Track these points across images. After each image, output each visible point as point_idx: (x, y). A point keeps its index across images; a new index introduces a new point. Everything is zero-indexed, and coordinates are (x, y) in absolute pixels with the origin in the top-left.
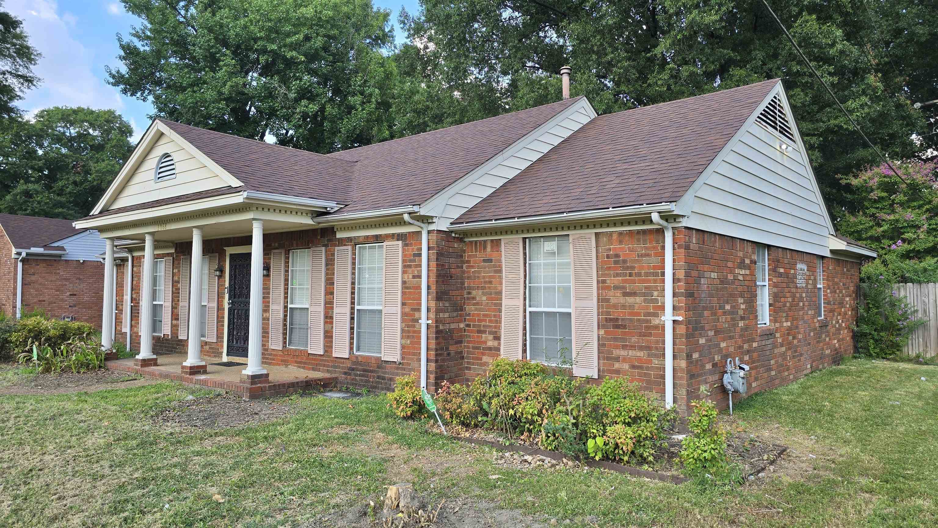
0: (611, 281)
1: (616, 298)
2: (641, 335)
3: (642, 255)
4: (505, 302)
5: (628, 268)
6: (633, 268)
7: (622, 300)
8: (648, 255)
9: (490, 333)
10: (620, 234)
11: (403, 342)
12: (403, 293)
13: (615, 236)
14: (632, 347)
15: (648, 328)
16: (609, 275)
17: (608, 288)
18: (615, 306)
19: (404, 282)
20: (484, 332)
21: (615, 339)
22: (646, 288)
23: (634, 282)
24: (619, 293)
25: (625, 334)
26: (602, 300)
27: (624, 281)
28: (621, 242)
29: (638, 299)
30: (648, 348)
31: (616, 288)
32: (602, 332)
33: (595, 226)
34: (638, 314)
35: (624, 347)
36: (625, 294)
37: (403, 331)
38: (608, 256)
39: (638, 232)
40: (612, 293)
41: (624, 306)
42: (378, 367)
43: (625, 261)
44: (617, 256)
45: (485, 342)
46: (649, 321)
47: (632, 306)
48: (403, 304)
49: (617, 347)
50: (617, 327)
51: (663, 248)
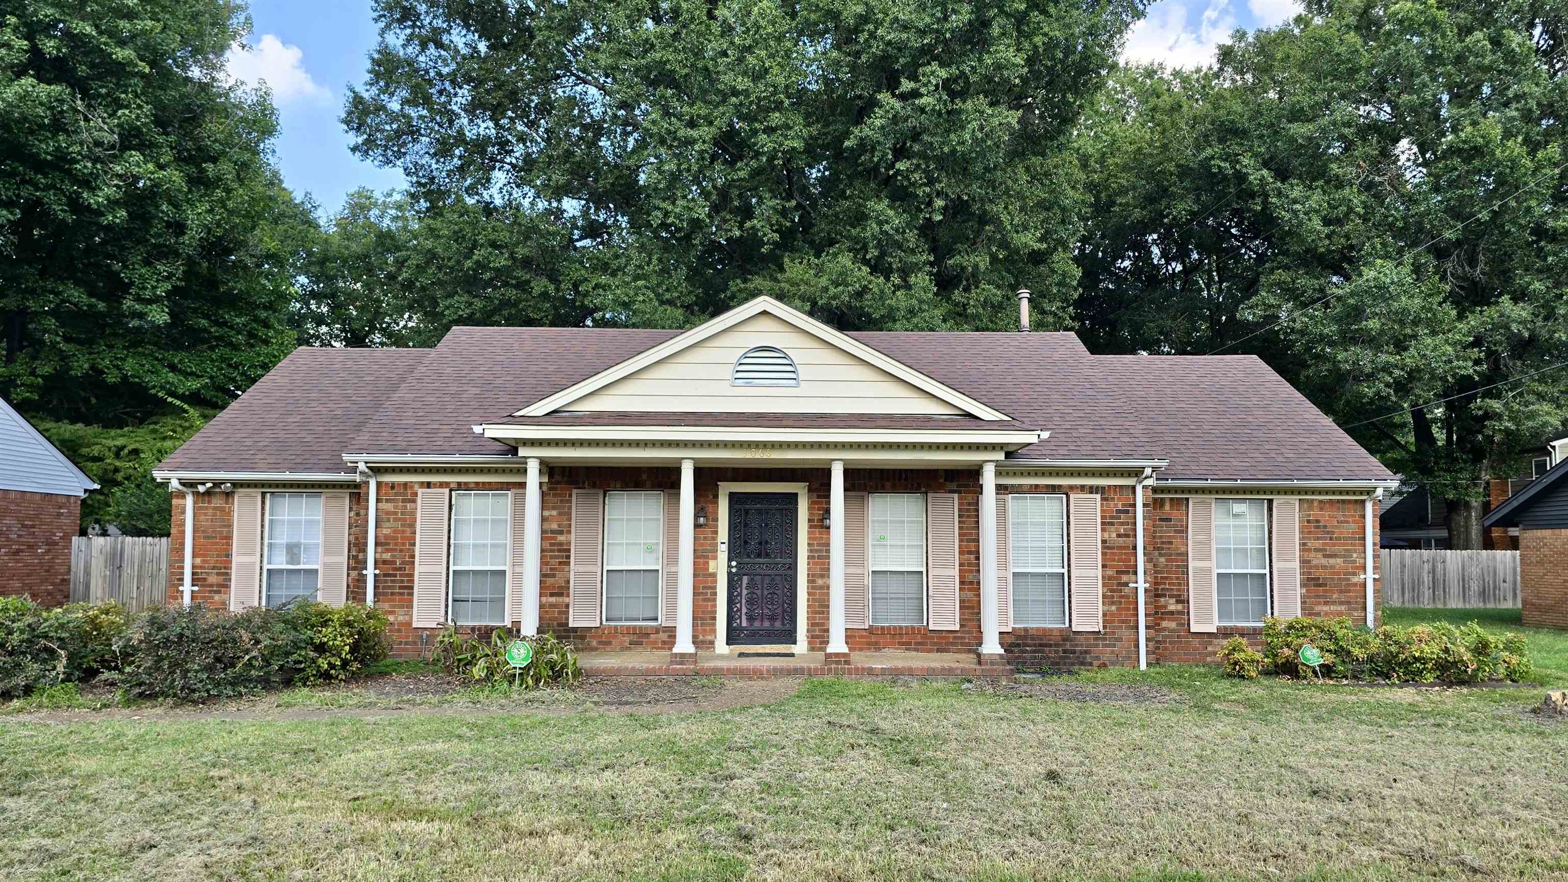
0: (1312, 544)
1: (1318, 559)
2: (1341, 592)
3: (1342, 522)
4: (1192, 564)
5: (1328, 533)
6: (1333, 533)
7: (1324, 561)
8: (1347, 522)
9: (1171, 596)
10: (1321, 502)
11: (1106, 608)
12: (1103, 554)
13: (1316, 504)
14: (1334, 603)
15: (1349, 585)
16: (1309, 539)
17: (1309, 550)
18: (1316, 567)
19: (1104, 542)
20: (1165, 596)
21: (1318, 596)
22: (1346, 550)
23: (1334, 545)
24: (1320, 555)
25: (1326, 591)
26: (1304, 562)
27: (1324, 544)
28: (1321, 509)
29: (1339, 560)
30: (1349, 603)
31: (1317, 550)
32: (1304, 591)
33: (1299, 493)
34: (1338, 574)
35: (1326, 603)
36: (1325, 556)
37: (1104, 596)
38: (1309, 521)
39: (1338, 501)
40: (1313, 554)
41: (1324, 567)
42: (1064, 640)
43: (1325, 527)
44: (1318, 521)
45: (1165, 607)
46: (1348, 579)
47: (1332, 567)
48: (1104, 566)
49: (1319, 603)
50: (1320, 585)
51: (1364, 517)
